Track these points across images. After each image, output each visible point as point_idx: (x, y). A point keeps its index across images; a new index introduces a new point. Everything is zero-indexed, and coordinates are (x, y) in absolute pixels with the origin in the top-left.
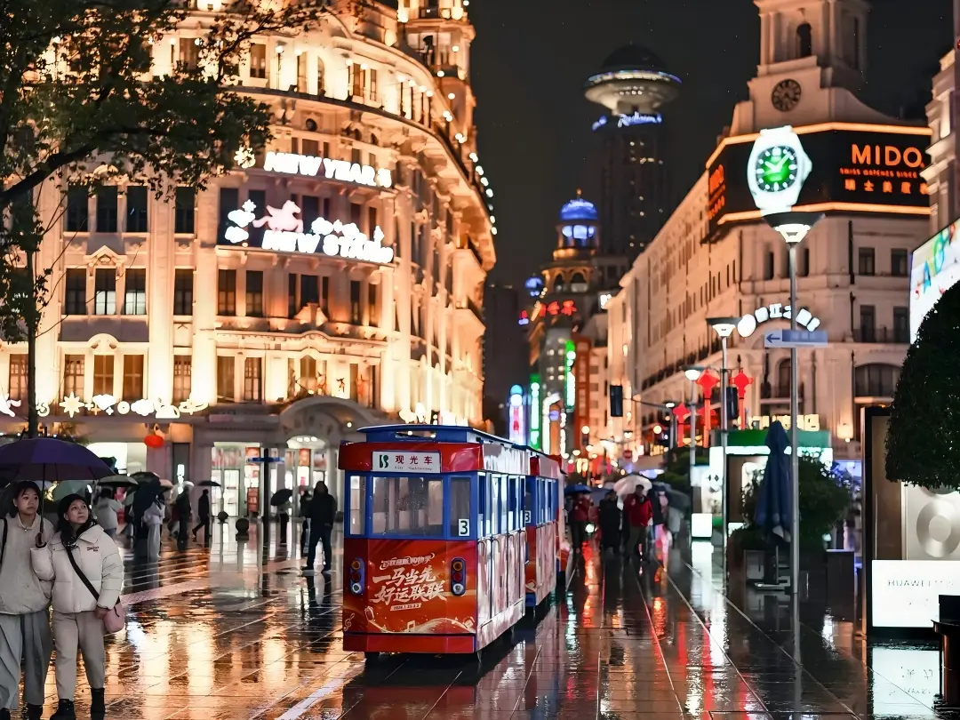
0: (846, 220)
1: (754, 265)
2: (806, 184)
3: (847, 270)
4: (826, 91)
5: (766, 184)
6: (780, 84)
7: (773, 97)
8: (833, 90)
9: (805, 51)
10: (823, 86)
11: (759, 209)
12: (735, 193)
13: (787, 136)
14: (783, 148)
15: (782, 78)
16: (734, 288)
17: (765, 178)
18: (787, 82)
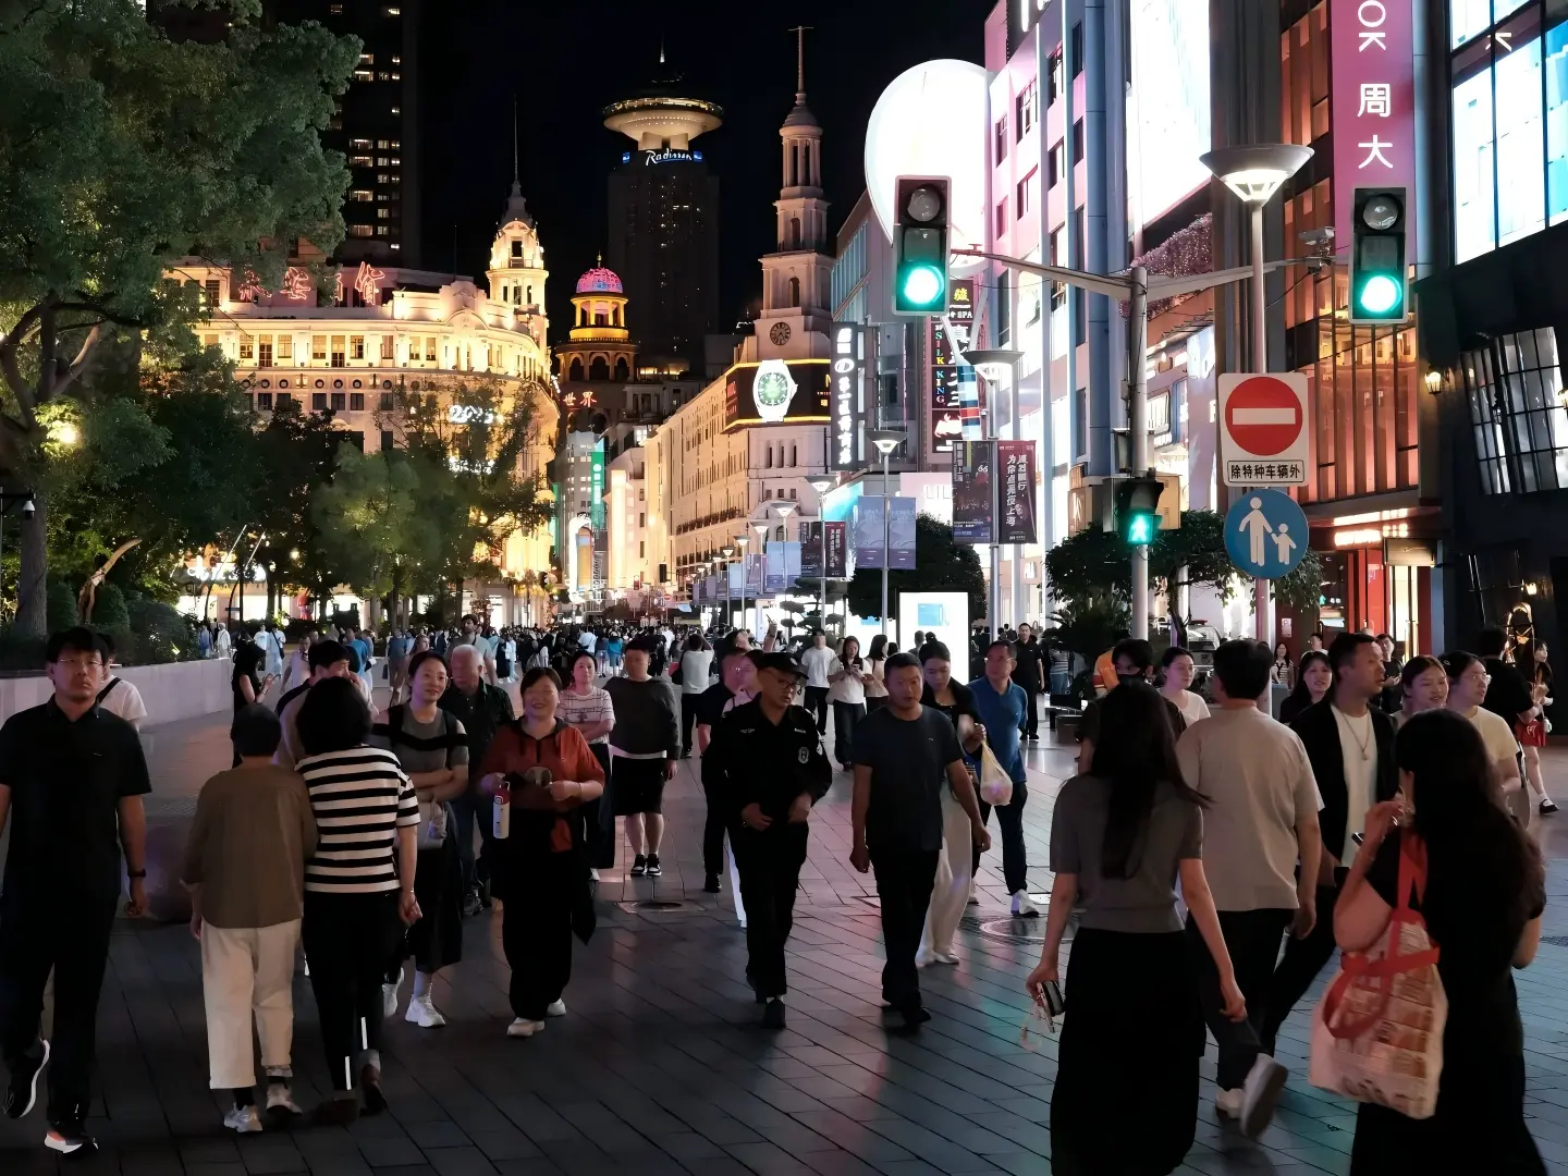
0: (822, 427)
1: (758, 458)
2: (793, 401)
3: (823, 464)
4: (808, 334)
5: (766, 401)
6: (776, 325)
7: (771, 334)
8: (813, 333)
9: (796, 304)
10: (806, 329)
11: (761, 417)
12: (743, 404)
13: (779, 367)
14: (778, 374)
15: (779, 320)
16: (744, 472)
17: (765, 395)
18: (781, 324)
